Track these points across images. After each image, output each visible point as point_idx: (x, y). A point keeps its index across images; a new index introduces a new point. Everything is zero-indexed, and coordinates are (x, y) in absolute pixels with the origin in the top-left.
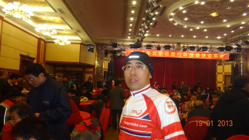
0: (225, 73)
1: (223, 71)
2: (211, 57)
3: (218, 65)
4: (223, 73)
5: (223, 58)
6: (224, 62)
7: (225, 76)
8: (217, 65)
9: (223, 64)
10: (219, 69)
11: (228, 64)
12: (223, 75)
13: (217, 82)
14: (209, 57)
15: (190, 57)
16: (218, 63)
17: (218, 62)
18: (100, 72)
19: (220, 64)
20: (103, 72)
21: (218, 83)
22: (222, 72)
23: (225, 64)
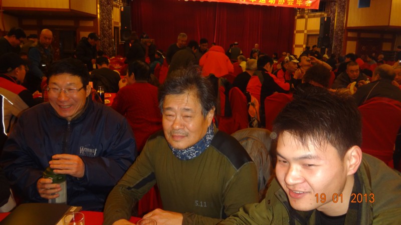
0: (308, 31)
1: (306, 28)
2: (292, 4)
3: (299, 18)
4: (306, 32)
5: (310, 6)
6: (307, 14)
7: (309, 36)
8: (296, 17)
9: (307, 16)
10: (300, 24)
11: (314, 16)
12: (305, 34)
13: (294, 46)
14: (289, 4)
15: (260, 3)
16: (298, 15)
17: (298, 13)
18: (107, 28)
19: (302, 17)
20: (113, 27)
21: (296, 47)
22: (304, 29)
23: (309, 17)
